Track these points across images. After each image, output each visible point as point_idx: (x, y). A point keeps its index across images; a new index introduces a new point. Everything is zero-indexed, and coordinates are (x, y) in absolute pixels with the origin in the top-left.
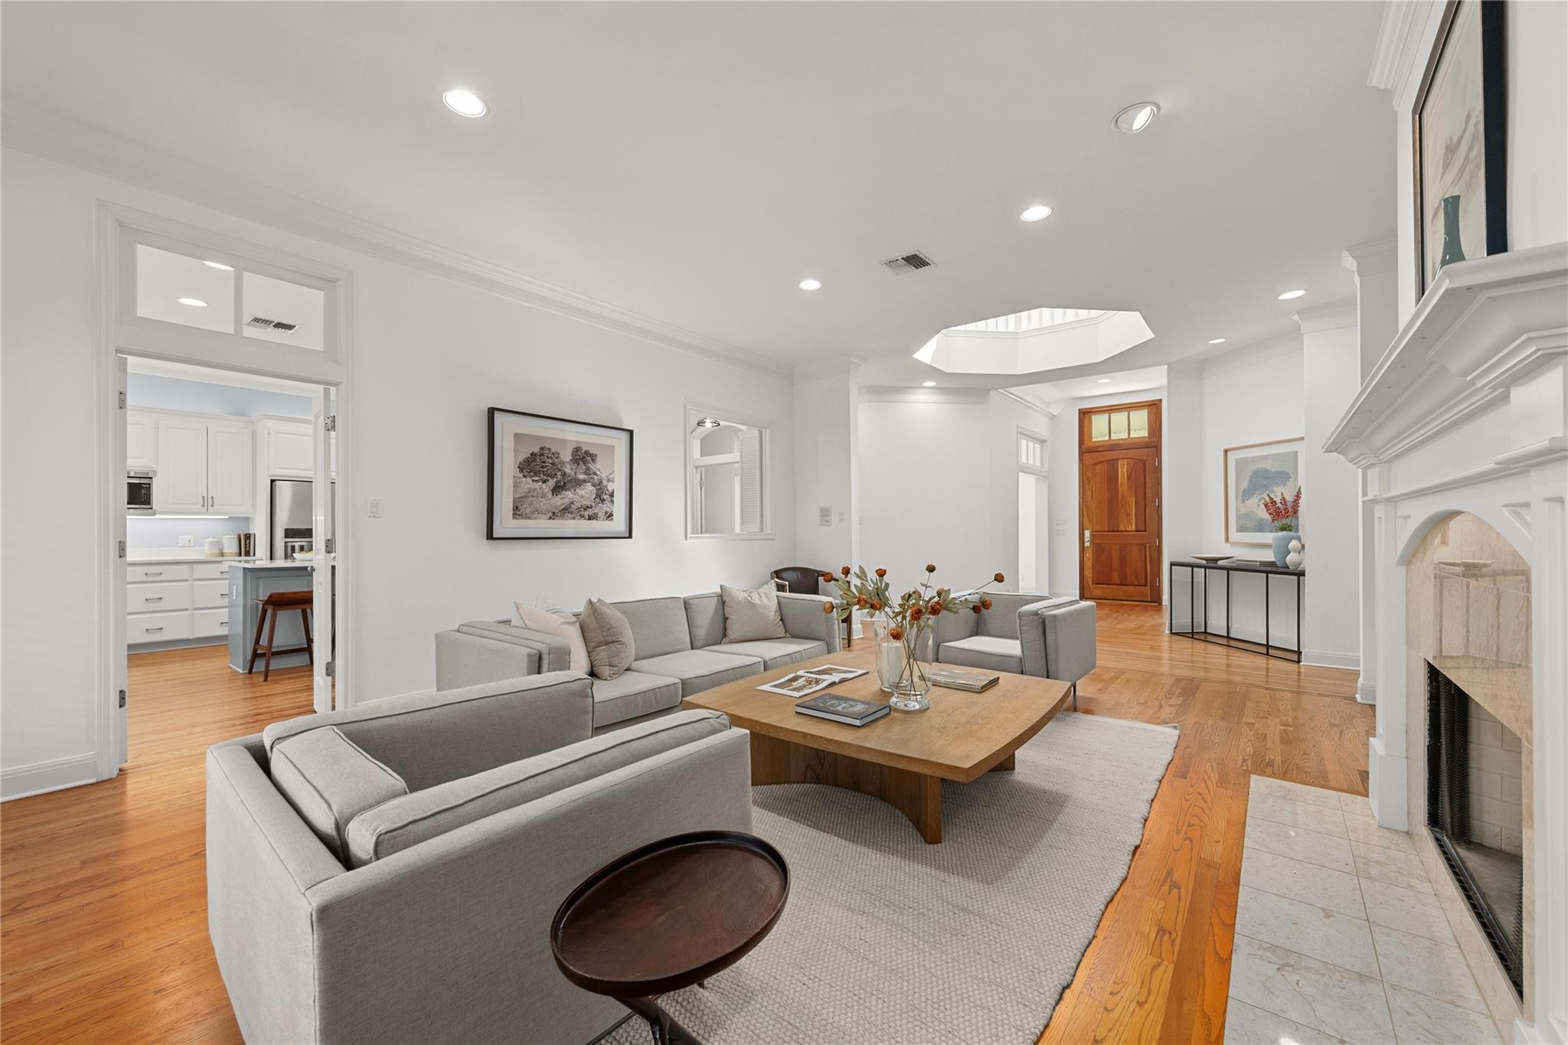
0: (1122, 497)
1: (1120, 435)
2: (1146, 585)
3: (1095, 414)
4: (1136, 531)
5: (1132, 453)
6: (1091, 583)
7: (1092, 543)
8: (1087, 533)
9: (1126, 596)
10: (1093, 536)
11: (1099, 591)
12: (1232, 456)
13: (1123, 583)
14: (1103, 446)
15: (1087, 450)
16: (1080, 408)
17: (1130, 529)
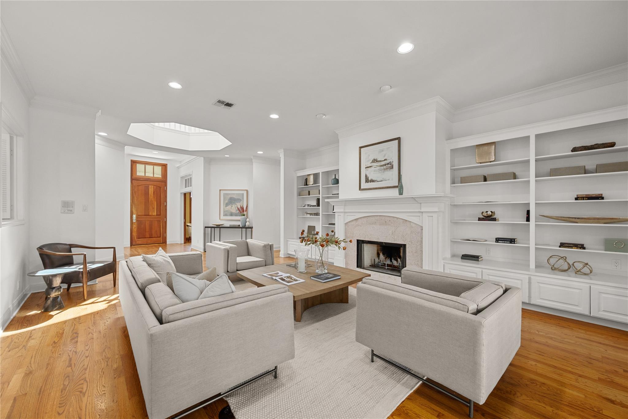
0: (150, 201)
1: (149, 174)
2: (160, 237)
3: (138, 164)
4: (156, 215)
5: (155, 183)
6: (136, 238)
7: (137, 221)
8: (134, 216)
9: (152, 242)
10: (137, 217)
11: (140, 241)
12: (222, 192)
13: (151, 237)
14: (143, 178)
15: (134, 179)
16: (132, 159)
17: (154, 214)
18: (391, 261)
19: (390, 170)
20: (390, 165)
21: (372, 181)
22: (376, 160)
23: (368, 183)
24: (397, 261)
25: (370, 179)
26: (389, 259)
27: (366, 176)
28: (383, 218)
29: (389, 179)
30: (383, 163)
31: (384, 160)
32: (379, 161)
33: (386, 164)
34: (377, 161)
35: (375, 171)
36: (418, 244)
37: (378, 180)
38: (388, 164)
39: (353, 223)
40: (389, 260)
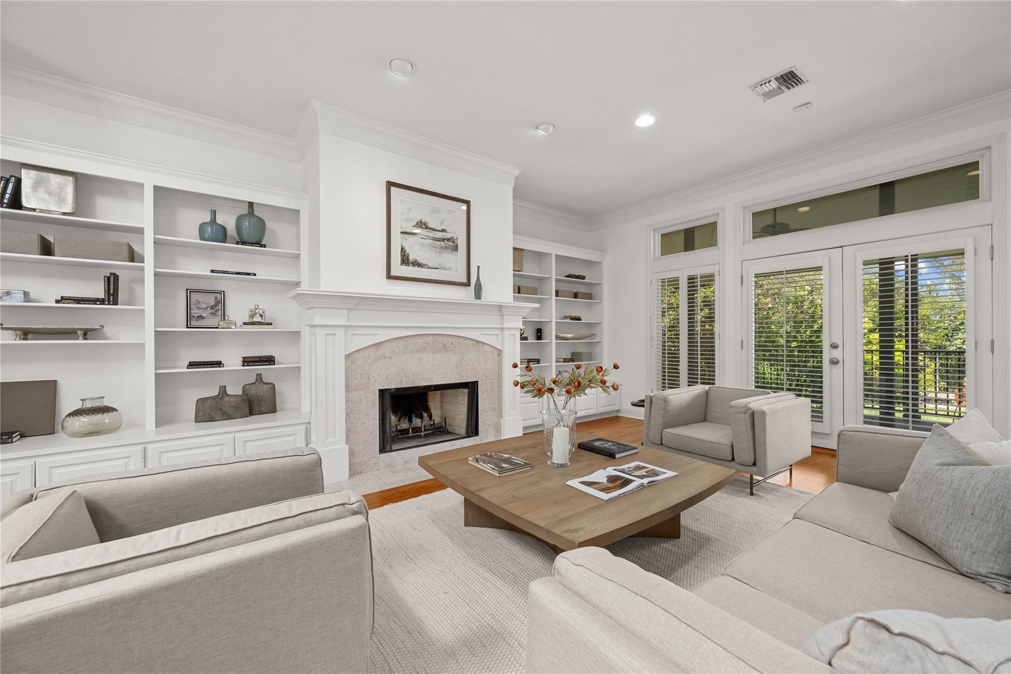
18: (410, 421)
19: (452, 252)
20: (452, 244)
21: (416, 264)
22: (425, 225)
23: (408, 266)
24: (421, 417)
25: (411, 258)
26: (407, 418)
27: (403, 250)
28: (440, 339)
29: (451, 269)
30: (440, 235)
31: (440, 229)
32: (430, 229)
33: (445, 239)
34: (427, 228)
35: (422, 245)
36: (494, 378)
37: (431, 265)
38: (448, 240)
39: (367, 352)
40: (407, 420)
